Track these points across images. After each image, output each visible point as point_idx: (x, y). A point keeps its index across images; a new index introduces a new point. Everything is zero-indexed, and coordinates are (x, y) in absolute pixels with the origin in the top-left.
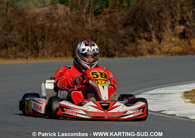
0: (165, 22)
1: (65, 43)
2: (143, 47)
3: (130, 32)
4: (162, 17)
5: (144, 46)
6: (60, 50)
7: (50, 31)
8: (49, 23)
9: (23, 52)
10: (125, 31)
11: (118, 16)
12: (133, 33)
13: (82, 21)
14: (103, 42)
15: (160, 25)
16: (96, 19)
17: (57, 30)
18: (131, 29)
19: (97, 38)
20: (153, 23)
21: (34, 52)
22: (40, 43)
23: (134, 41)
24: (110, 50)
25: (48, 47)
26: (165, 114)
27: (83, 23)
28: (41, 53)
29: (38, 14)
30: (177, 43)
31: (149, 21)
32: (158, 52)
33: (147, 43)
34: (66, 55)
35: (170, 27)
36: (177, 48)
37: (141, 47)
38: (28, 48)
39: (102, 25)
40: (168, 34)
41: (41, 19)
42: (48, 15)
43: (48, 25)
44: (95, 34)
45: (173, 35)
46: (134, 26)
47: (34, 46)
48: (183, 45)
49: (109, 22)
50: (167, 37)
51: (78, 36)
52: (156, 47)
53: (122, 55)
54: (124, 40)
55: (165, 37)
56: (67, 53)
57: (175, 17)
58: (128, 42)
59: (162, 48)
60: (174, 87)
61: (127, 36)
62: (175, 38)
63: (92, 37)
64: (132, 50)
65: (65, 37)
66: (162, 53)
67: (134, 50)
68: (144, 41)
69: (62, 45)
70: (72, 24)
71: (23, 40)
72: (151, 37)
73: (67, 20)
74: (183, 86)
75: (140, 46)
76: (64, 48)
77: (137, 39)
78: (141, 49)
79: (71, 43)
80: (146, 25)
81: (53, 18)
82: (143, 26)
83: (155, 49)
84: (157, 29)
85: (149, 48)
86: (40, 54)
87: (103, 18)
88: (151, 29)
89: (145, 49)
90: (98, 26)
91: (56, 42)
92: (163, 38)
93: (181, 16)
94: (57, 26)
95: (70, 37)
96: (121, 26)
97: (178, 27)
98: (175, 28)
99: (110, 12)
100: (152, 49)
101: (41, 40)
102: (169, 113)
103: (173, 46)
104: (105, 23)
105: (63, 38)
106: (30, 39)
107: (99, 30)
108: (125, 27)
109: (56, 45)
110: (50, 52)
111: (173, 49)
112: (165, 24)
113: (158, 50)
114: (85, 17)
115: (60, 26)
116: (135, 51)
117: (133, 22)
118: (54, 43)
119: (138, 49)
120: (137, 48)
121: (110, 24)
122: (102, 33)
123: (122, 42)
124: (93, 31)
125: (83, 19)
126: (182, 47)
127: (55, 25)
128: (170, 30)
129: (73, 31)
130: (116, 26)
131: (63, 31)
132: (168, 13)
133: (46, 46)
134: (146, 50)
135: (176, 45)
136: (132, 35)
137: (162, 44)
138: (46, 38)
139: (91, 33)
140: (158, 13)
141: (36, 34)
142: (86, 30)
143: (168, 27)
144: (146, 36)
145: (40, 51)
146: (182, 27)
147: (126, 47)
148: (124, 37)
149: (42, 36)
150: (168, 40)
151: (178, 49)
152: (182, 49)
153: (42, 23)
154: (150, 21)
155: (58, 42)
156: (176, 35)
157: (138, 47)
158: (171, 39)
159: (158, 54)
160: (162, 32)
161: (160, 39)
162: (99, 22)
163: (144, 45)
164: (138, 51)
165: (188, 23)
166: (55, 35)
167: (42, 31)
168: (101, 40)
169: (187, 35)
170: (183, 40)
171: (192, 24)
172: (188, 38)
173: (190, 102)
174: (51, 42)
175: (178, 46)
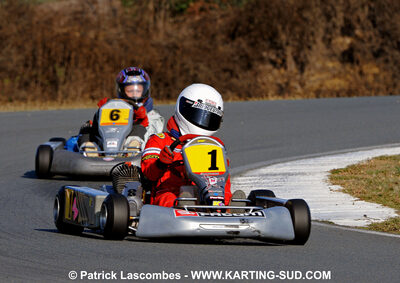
0: (312, 29)
2: (268, 80)
3: (243, 50)
4: (306, 20)
5: (271, 78)
6: (102, 84)
7: (81, 45)
8: (79, 31)
9: (26, 90)
10: (232, 46)
11: (218, 17)
12: (249, 51)
13: (145, 27)
14: (187, 70)
15: (302, 34)
16: (175, 22)
17: (96, 45)
18: (243, 43)
19: (175, 62)
20: (288, 32)
21: (49, 89)
22: (61, 72)
23: (249, 67)
25: (77, 79)
27: (147, 30)
28: (63, 93)
29: (57, 13)
30: (336, 72)
31: (280, 27)
32: (299, 90)
33: (276, 71)
35: (324, 39)
36: (337, 81)
37: (265, 80)
38: (36, 82)
39: (185, 37)
40: (317, 56)
41: (62, 23)
42: (79, 16)
43: (77, 34)
44: (171, 54)
45: (329, 56)
46: (250, 37)
47: (48, 78)
48: (349, 77)
49: (199, 30)
50: (318, 59)
51: (137, 58)
52: (295, 80)
54: (231, 66)
55: (312, 59)
57: (334, 19)
58: (237, 69)
59: (307, 83)
61: (237, 58)
62: (332, 61)
63: (166, 59)
64: (246, 86)
65: (110, 59)
66: (306, 93)
67: (250, 86)
68: (269, 67)
69: (104, 76)
70: (127, 33)
71: (26, 66)
72: (284, 61)
73: (115, 25)
74: (330, 159)
77: (256, 63)
78: (264, 84)
80: (275, 34)
81: (88, 21)
82: (266, 37)
83: (293, 84)
84: (296, 43)
85: (279, 81)
86: (60, 93)
87: (188, 21)
88: (284, 42)
89: (272, 83)
90: (177, 38)
91: (94, 71)
92: (308, 62)
93: (345, 18)
94: (96, 38)
95: (121, 59)
96: (224, 37)
97: (340, 40)
98: (333, 42)
99: (202, 10)
100: (287, 84)
101: (62, 64)
103: (328, 79)
104: (191, 31)
105: (108, 62)
106: (39, 63)
107: (179, 45)
109: (93, 76)
110: (81, 89)
111: (329, 84)
112: (312, 34)
113: (299, 87)
114: (151, 20)
115: (101, 38)
116: (253, 87)
117: (249, 31)
118: (89, 72)
119: (259, 85)
120: (257, 81)
121: (203, 32)
122: (186, 52)
123: (225, 70)
124: (167, 47)
125: (148, 23)
126: (347, 80)
127: (92, 34)
128: (320, 46)
129: (127, 48)
130: (213, 36)
131: (108, 47)
132: (319, 11)
133: (73, 77)
134: (275, 87)
135: (334, 76)
136: (247, 56)
137: (306, 73)
138: (73, 61)
139: (163, 52)
140: (299, 10)
141: (53, 53)
142: (153, 45)
143: (319, 40)
144: (273, 57)
145: (60, 87)
146: (348, 40)
147: (234, 80)
148: (229, 60)
149: (64, 58)
150: (319, 65)
151: (339, 85)
152: (347, 83)
153: (65, 30)
154: (283, 29)
155: (97, 68)
156: (334, 55)
157: (259, 80)
158: (324, 64)
159: (299, 94)
160: (306, 51)
161: (302, 66)
162: (179, 28)
163: (271, 76)
164: (256, 86)
165: (358, 32)
166: (90, 57)
167: (65, 48)
168: (183, 65)
169: (358, 56)
170: (348, 67)
171: (368, 34)
172: (358, 62)
173: (339, 191)
174: (82, 69)
175: (340, 78)
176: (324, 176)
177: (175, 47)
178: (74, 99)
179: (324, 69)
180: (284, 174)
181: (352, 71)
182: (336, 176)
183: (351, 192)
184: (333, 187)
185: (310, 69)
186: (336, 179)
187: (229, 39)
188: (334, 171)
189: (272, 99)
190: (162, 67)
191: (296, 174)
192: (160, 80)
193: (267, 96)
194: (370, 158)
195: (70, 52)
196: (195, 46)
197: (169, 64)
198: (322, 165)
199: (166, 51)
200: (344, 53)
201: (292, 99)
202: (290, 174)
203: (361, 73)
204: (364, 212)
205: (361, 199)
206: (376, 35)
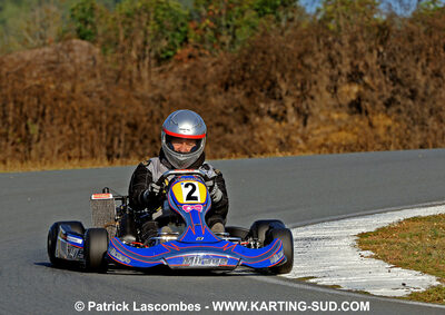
0: (315, 77)
1: (91, 128)
2: (266, 135)
3: (238, 101)
4: (308, 67)
5: (270, 132)
6: (80, 143)
7: (55, 100)
8: (54, 82)
10: (225, 98)
11: (209, 64)
12: (245, 102)
13: (128, 77)
15: (303, 84)
16: (161, 72)
17: (73, 99)
18: (239, 95)
19: (162, 116)
20: (288, 80)
21: (21, 148)
22: (34, 129)
23: (246, 120)
25: (53, 136)
26: (314, 284)
27: (130, 81)
28: (37, 151)
29: (28, 63)
30: (343, 125)
31: (279, 75)
32: (302, 145)
33: (277, 124)
34: (93, 155)
35: (328, 89)
36: (343, 134)
37: (263, 134)
38: (7, 140)
39: (173, 87)
40: (321, 104)
41: (35, 75)
42: (52, 65)
43: (52, 86)
44: (158, 107)
45: (335, 107)
46: (246, 86)
47: (20, 136)
48: (357, 129)
49: (189, 80)
50: (321, 111)
51: (119, 112)
52: (297, 134)
53: (218, 154)
54: (224, 119)
55: (316, 111)
56: (97, 150)
57: (339, 65)
58: (232, 123)
59: (311, 139)
60: (336, 224)
61: (231, 110)
62: (338, 112)
63: (152, 112)
64: (241, 143)
65: (89, 114)
66: (310, 148)
67: (245, 142)
68: (268, 120)
69: (83, 133)
70: (107, 83)
72: (285, 112)
73: (94, 76)
74: (356, 221)
75: (259, 132)
76: (89, 138)
77: (252, 116)
78: (261, 139)
79: (104, 126)
80: (274, 84)
81: (63, 71)
82: (265, 87)
83: (294, 138)
84: (298, 93)
85: (279, 135)
86: (33, 153)
87: (176, 69)
88: (284, 93)
89: (271, 138)
90: (164, 89)
91: (71, 125)
92: (311, 114)
93: (352, 64)
94: (73, 90)
95: (101, 112)
96: (216, 87)
97: (345, 88)
98: (339, 91)
99: (190, 57)
100: (288, 138)
101: (35, 121)
102: (326, 282)
103: (333, 131)
104: (179, 81)
105: (86, 116)
106: (10, 119)
107: (166, 97)
108: (226, 89)
109: (71, 132)
110: (57, 148)
111: (335, 138)
112: (315, 83)
113: (301, 141)
114: (135, 69)
115: (79, 89)
116: (249, 143)
117: (243, 79)
118: (67, 127)
119: (256, 140)
120: (253, 137)
121: (192, 82)
122: (173, 104)
123: (218, 125)
124: (153, 99)
125: (130, 72)
126: (356, 133)
127: (67, 86)
128: (327, 95)
129: (108, 101)
130: (205, 86)
131: (87, 99)
132: (322, 56)
133: (48, 135)
134: (273, 142)
135: (340, 130)
136: (242, 108)
137: (308, 127)
138: (48, 117)
139: (149, 105)
140: (300, 56)
141: (25, 109)
142: (137, 98)
143: (323, 89)
144: (272, 110)
145: (33, 146)
146: (355, 89)
147: (228, 136)
148: (223, 113)
149: (38, 113)
150: (322, 117)
151: (346, 139)
152: (355, 137)
153: (38, 82)
154: (283, 76)
155: (75, 125)
156: (341, 106)
157: (256, 134)
158: (329, 115)
159: (300, 150)
160: (309, 100)
161: (304, 117)
162: (166, 78)
163: (269, 129)
164: (255, 143)
165: (366, 79)
166: (67, 111)
167: (39, 102)
169: (366, 105)
170: (357, 118)
171: (377, 81)
172: (367, 113)
173: (371, 257)
174: (58, 125)
175: (346, 131)
176: (351, 241)
177: (163, 99)
179: (330, 121)
181: (361, 123)
185: (313, 121)
187: (223, 90)
188: (362, 235)
190: (148, 121)
192: (145, 137)
195: (45, 107)
196: (183, 97)
197: (155, 118)
198: (348, 228)
199: (152, 103)
200: (351, 104)
203: (371, 125)
204: (402, 280)
206: (386, 82)
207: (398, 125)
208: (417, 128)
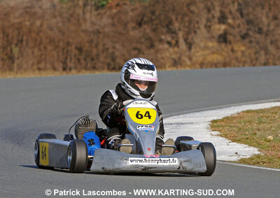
0: (197, 19)
1: (53, 50)
2: (166, 56)
3: (148, 34)
4: (193, 12)
5: (168, 54)
6: (45, 59)
7: (30, 32)
8: (29, 20)
10: (140, 32)
11: (129, 10)
12: (152, 35)
13: (77, 17)
14: (107, 49)
15: (190, 22)
16: (98, 14)
17: (41, 31)
18: (147, 29)
19: (98, 43)
20: (180, 21)
21: (7, 63)
23: (152, 46)
24: (118, 60)
25: (28, 55)
27: (78, 20)
28: (18, 65)
29: (13, 8)
30: (214, 50)
31: (174, 18)
32: (188, 62)
33: (171, 50)
34: (55, 69)
35: (206, 26)
36: (215, 56)
37: (163, 55)
39: (105, 25)
40: (201, 38)
41: (17, 15)
42: (28, 10)
43: (28, 23)
44: (96, 37)
45: (210, 38)
46: (153, 25)
47: (7, 55)
48: (224, 53)
49: (116, 20)
50: (201, 41)
51: (71, 40)
52: (185, 55)
54: (139, 46)
55: (197, 40)
56: (56, 64)
57: (213, 12)
58: (143, 48)
59: (194, 59)
60: (197, 114)
61: (143, 40)
62: (212, 42)
63: (92, 41)
65: (52, 41)
66: (193, 65)
68: (166, 46)
69: (47, 53)
70: (63, 22)
72: (177, 42)
73: (55, 17)
75: (161, 54)
77: (157, 44)
78: (162, 58)
80: (170, 23)
82: (164, 24)
83: (184, 58)
84: (186, 29)
85: (174, 56)
86: (15, 66)
87: (108, 13)
88: (177, 29)
89: (169, 58)
90: (100, 25)
91: (40, 50)
92: (194, 43)
93: (221, 11)
95: (59, 41)
96: (134, 25)
97: (217, 26)
98: (212, 28)
99: (117, 5)
100: (179, 58)
101: (17, 45)
103: (209, 54)
104: (110, 21)
105: (50, 43)
107: (101, 30)
108: (140, 24)
109: (39, 53)
110: (30, 63)
111: (210, 58)
112: (197, 22)
113: (187, 60)
114: (81, 12)
115: (45, 26)
117: (151, 20)
118: (36, 50)
119: (159, 59)
121: (118, 22)
122: (106, 36)
123: (135, 49)
124: (93, 32)
125: (78, 15)
126: (223, 56)
127: (38, 23)
128: (204, 30)
129: (63, 33)
130: (126, 25)
131: (50, 33)
132: (202, 6)
133: (25, 54)
134: (171, 61)
135: (213, 53)
136: (150, 39)
137: (193, 50)
138: (24, 43)
139: (90, 36)
140: (188, 5)
141: (10, 37)
142: (83, 31)
143: (202, 26)
144: (169, 39)
146: (223, 27)
148: (138, 42)
149: (18, 41)
150: (202, 44)
151: (217, 59)
152: (223, 58)
153: (18, 21)
154: (176, 19)
155: (42, 47)
156: (213, 37)
157: (159, 56)
158: (206, 44)
159: (188, 66)
160: (193, 34)
161: (190, 46)
162: (101, 18)
165: (230, 21)
166: (37, 39)
167: (19, 34)
168: (104, 45)
169: (230, 38)
170: (223, 45)
171: (237, 22)
172: (230, 42)
174: (31, 48)
175: (218, 54)
176: (207, 125)
177: (99, 32)
178: (26, 70)
179: (206, 48)
180: (178, 124)
181: (225, 49)
182: (215, 125)
183: (226, 136)
184: (213, 133)
185: (195, 48)
186: (216, 127)
187: (137, 26)
188: (214, 121)
189: (168, 69)
190: (89, 46)
191: (186, 124)
192: (88, 56)
193: (165, 67)
194: (240, 111)
195: (23, 36)
196: (113, 31)
197: (94, 45)
198: (206, 117)
199: (92, 35)
200: (220, 36)
201: (183, 69)
202: (181, 124)
203: (233, 50)
204: (235, 150)
205: (233, 141)
206: (243, 23)
207: (250, 51)
208: (262, 53)
